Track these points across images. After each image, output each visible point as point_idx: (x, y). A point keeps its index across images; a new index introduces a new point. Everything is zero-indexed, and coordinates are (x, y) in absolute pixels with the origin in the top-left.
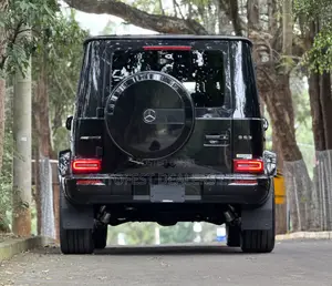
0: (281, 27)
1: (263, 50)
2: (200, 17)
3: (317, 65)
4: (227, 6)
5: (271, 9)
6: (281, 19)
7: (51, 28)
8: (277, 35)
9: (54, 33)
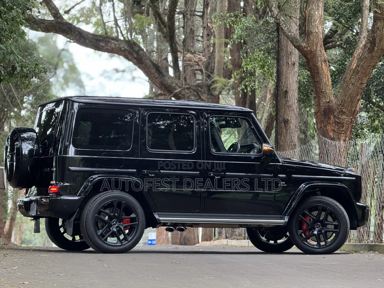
0: (214, 51)
1: (197, 70)
2: (140, 37)
3: (246, 86)
4: (165, 30)
5: (206, 33)
6: (214, 44)
7: (17, 65)
8: (210, 58)
9: (19, 69)
